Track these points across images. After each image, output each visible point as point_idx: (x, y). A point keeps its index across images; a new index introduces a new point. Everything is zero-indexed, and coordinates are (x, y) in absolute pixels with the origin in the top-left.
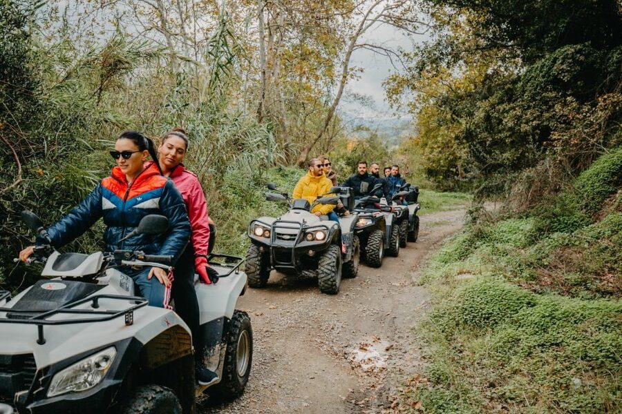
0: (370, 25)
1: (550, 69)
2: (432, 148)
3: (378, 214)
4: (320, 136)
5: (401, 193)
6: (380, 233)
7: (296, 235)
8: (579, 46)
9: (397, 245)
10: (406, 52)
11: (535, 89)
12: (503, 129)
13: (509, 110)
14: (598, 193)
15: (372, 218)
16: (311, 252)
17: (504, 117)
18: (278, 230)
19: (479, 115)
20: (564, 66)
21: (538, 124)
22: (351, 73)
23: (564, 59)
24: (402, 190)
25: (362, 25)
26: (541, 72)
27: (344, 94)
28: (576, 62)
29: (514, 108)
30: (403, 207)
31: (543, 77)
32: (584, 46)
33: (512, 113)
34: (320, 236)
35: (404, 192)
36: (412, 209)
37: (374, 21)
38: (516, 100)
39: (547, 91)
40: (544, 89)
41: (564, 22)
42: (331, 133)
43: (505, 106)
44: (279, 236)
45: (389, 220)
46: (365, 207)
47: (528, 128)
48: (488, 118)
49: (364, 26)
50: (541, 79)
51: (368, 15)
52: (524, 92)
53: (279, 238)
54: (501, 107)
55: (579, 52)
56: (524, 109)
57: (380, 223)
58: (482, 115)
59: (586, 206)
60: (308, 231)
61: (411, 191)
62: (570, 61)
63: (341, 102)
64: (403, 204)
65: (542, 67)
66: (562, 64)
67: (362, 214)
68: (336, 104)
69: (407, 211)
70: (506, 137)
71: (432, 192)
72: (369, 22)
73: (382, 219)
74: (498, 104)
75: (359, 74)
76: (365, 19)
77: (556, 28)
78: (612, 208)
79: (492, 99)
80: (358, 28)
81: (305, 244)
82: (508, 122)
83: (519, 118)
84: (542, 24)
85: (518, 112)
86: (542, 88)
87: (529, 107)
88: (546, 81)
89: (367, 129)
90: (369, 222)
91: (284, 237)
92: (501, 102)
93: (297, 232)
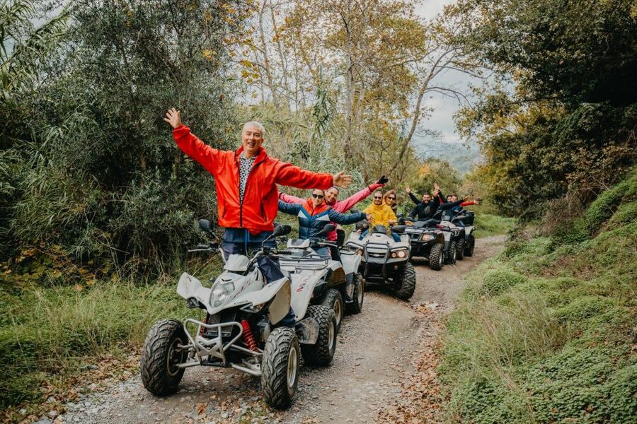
0: (440, 71)
1: (577, 122)
2: (500, 176)
3: (439, 232)
4: (395, 167)
5: (459, 217)
6: (440, 245)
7: (384, 254)
8: (599, 105)
9: (455, 256)
10: (475, 88)
11: (566, 137)
12: (541, 168)
13: (546, 152)
14: (598, 218)
15: (434, 234)
16: (396, 267)
17: (542, 159)
18: (369, 250)
19: (523, 156)
20: (586, 121)
21: (568, 165)
22: (422, 112)
23: (587, 115)
24: (460, 214)
25: (432, 71)
26: (570, 124)
27: (416, 130)
28: (596, 117)
29: (549, 152)
30: (460, 228)
31: (572, 128)
32: (605, 104)
33: (548, 155)
34: (401, 254)
35: (462, 216)
36: (468, 230)
37: (443, 67)
38: (552, 144)
39: (574, 139)
40: (572, 138)
41: (593, 83)
42: (404, 164)
43: (544, 150)
44: (371, 255)
45: (447, 237)
46: (429, 227)
47: (559, 167)
48: (529, 158)
49: (434, 72)
50: (570, 130)
51: (437, 63)
52: (558, 139)
53: (371, 256)
54: (540, 150)
55: (600, 109)
56: (557, 153)
57: (440, 238)
58: (525, 156)
59: (589, 227)
60: (392, 250)
61: (468, 215)
62: (591, 116)
63: (414, 137)
64: (461, 226)
65: (572, 120)
66: (585, 118)
67: (427, 231)
68: (410, 139)
69: (463, 232)
70: (544, 173)
71: (498, 217)
72: (439, 68)
73: (441, 236)
74: (538, 148)
75: (429, 113)
76: (435, 66)
77: (587, 87)
78: (605, 229)
79: (534, 144)
80: (429, 74)
81: (391, 261)
82: (544, 163)
83: (553, 159)
84: (576, 84)
85: (552, 155)
86: (570, 136)
87: (561, 151)
88: (574, 131)
89: (438, 161)
90: (432, 238)
91: (375, 255)
92: (540, 146)
93: (385, 251)
